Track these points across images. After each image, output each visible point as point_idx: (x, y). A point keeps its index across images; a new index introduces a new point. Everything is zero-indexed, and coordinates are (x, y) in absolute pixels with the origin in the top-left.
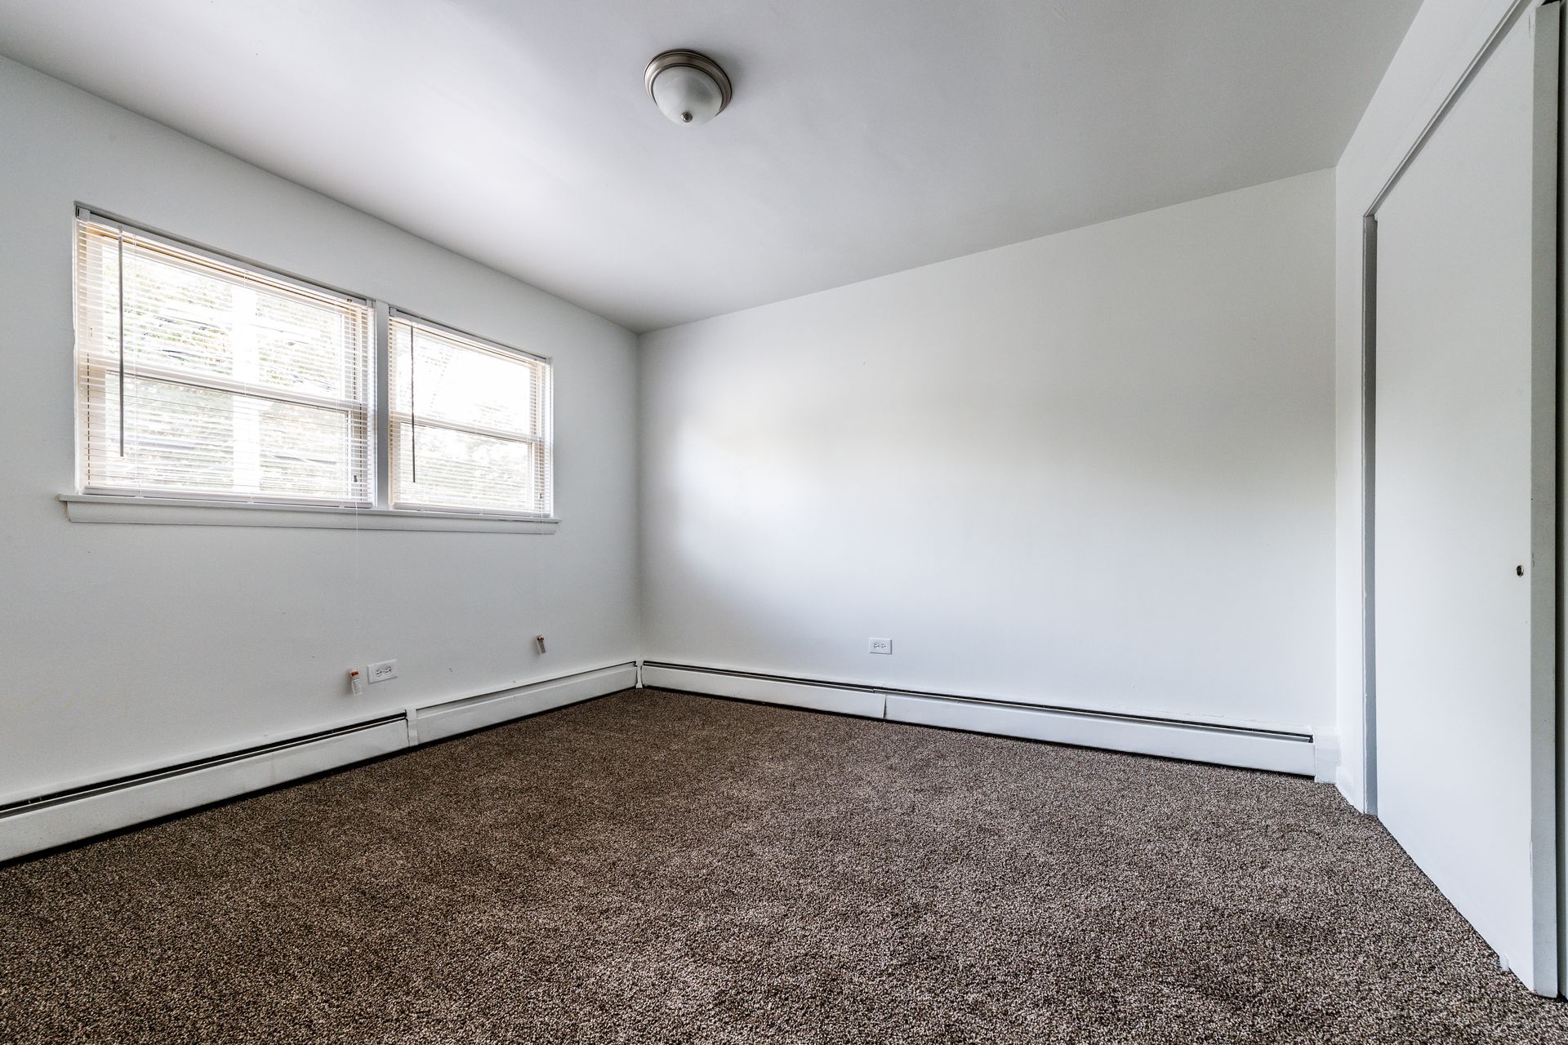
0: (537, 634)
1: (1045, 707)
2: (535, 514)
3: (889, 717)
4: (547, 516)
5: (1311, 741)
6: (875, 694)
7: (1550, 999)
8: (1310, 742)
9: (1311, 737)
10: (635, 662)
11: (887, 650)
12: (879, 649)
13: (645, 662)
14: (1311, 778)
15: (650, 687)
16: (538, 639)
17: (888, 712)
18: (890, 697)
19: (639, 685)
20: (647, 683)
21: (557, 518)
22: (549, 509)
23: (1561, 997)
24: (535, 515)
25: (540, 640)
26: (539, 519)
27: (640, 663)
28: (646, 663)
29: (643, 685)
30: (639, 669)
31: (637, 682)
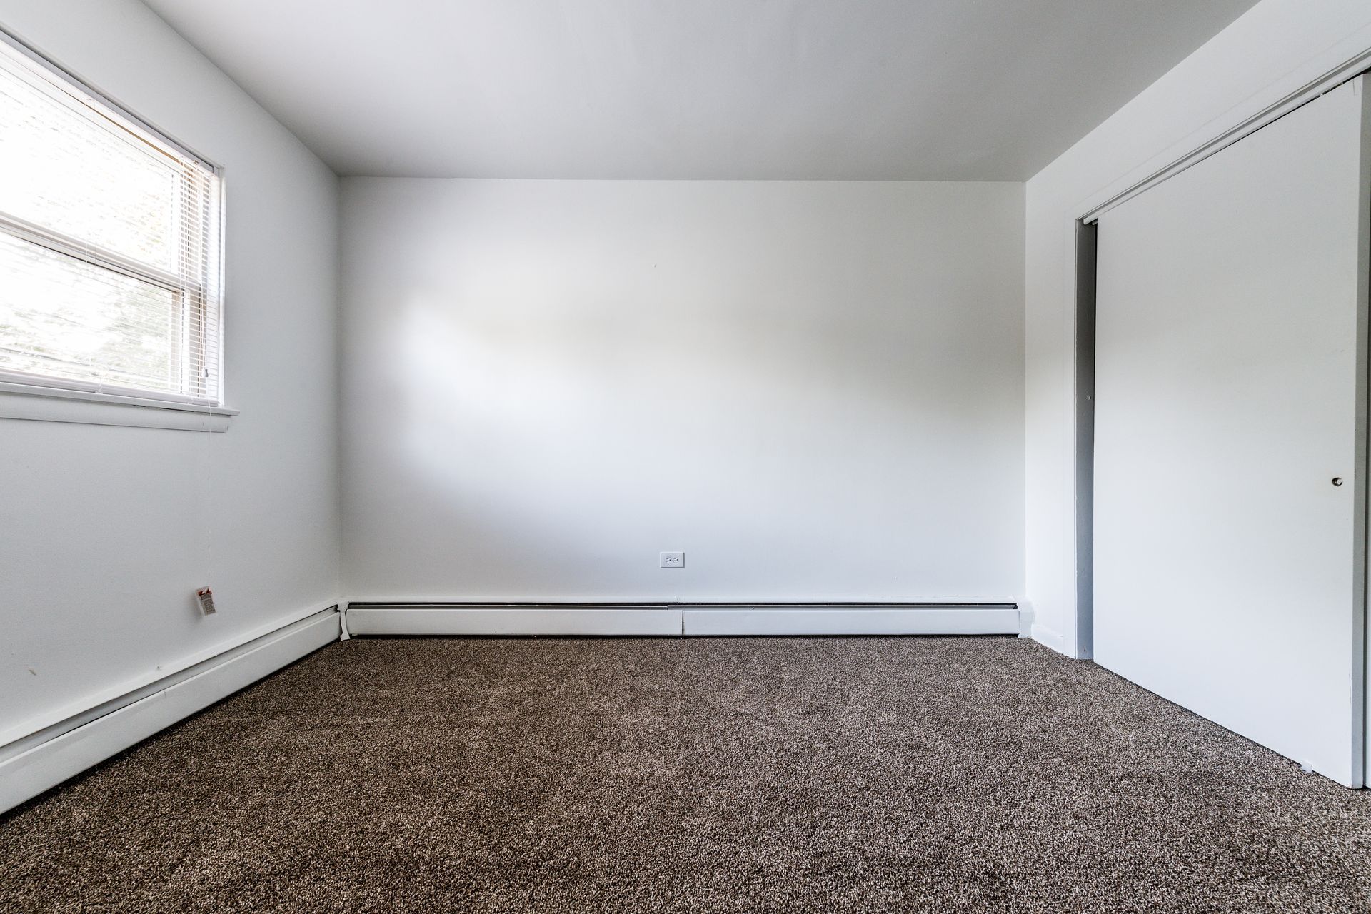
0: (201, 585)
1: (830, 604)
2: (195, 400)
3: (687, 633)
4: (214, 404)
5: (1016, 607)
6: (669, 611)
7: (1359, 789)
8: (1014, 608)
9: (1015, 604)
10: (337, 606)
11: (680, 563)
12: (671, 564)
13: (351, 604)
14: (1016, 635)
15: (361, 637)
16: (200, 594)
17: (685, 627)
18: (687, 612)
19: (345, 636)
20: (355, 632)
21: (230, 408)
22: (215, 392)
23: (1365, 788)
24: (195, 402)
25: (205, 595)
26: (204, 408)
27: (343, 607)
28: (353, 605)
29: (350, 635)
30: (342, 614)
31: (341, 632)
